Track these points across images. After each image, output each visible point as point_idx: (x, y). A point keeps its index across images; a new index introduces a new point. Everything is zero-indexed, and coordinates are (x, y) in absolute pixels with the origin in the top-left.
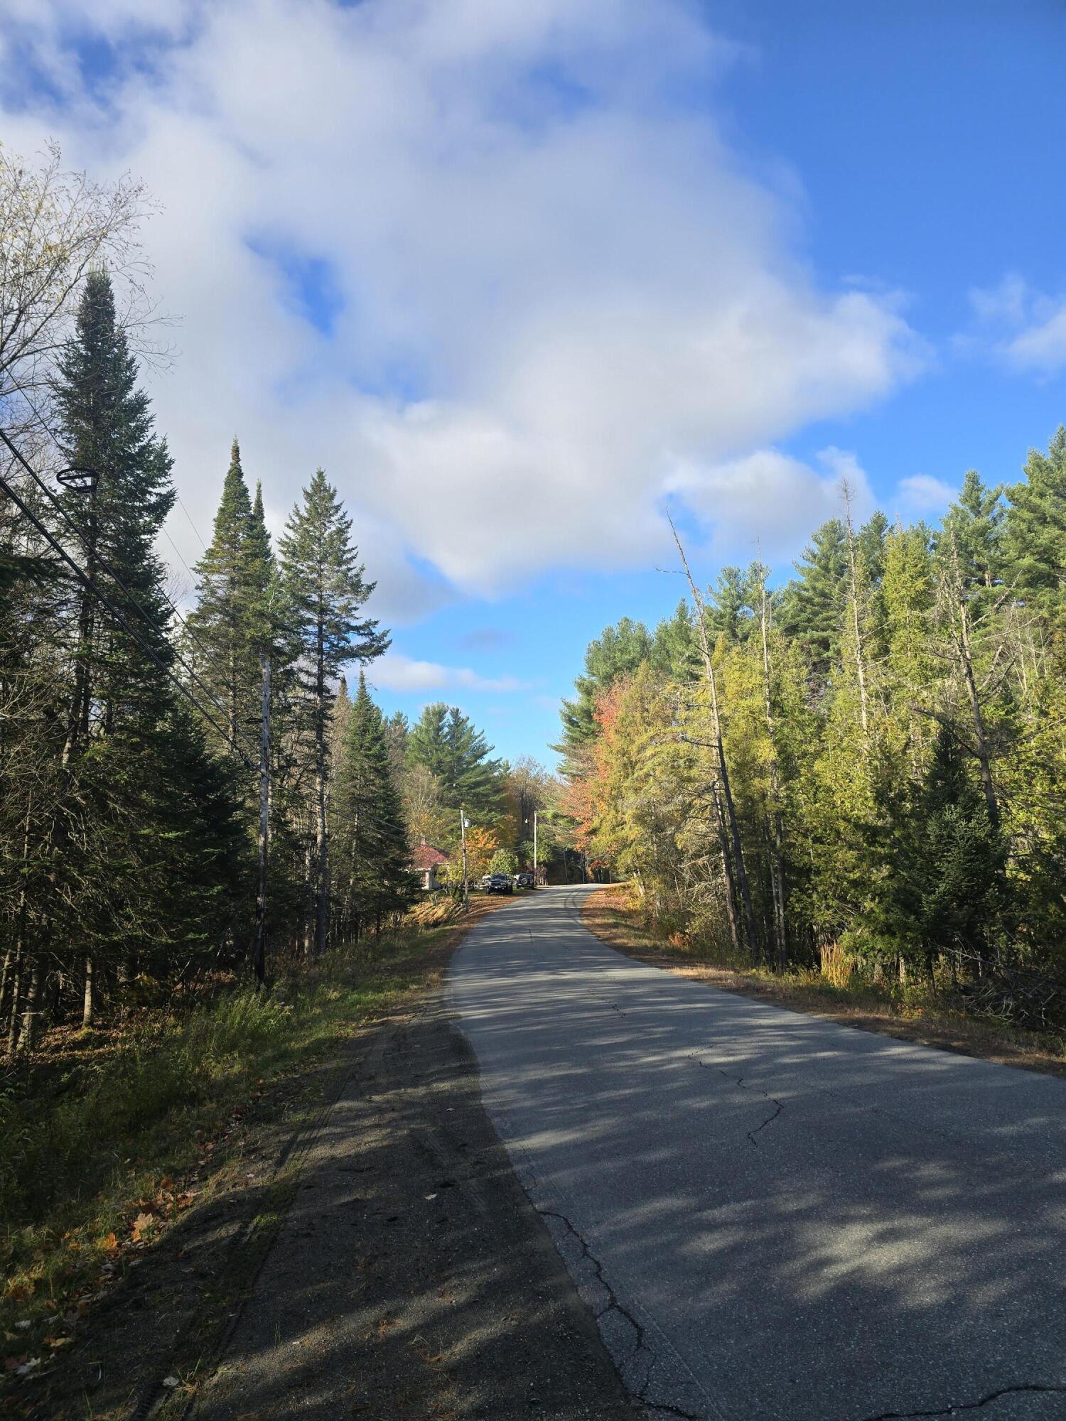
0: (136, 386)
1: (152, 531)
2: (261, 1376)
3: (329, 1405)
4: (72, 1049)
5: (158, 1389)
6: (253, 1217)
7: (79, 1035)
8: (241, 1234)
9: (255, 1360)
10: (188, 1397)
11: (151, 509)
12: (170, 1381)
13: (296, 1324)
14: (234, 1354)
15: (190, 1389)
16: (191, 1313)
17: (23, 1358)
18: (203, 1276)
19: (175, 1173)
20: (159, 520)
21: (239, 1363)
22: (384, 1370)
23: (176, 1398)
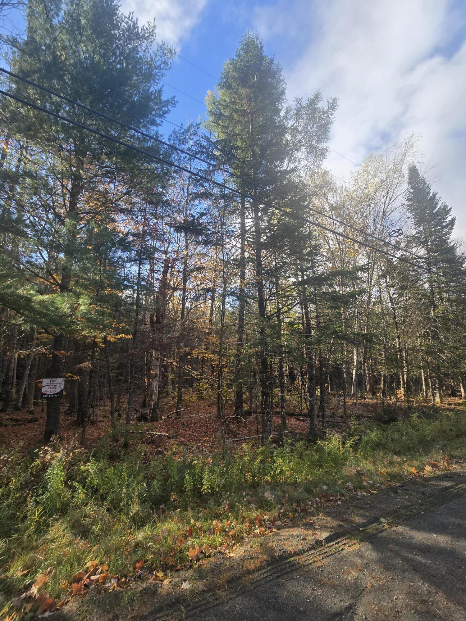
0: (432, 192)
1: (450, 233)
2: (411, 538)
3: (425, 566)
4: (456, 405)
5: (376, 520)
6: (462, 484)
7: (460, 401)
8: (451, 487)
9: (414, 532)
10: (384, 528)
11: (446, 226)
12: (383, 520)
13: (441, 529)
14: (408, 525)
15: (387, 526)
16: (410, 504)
17: (362, 491)
18: (423, 494)
19: (452, 457)
20: (451, 229)
21: (408, 529)
22: (461, 570)
23: (380, 526)
